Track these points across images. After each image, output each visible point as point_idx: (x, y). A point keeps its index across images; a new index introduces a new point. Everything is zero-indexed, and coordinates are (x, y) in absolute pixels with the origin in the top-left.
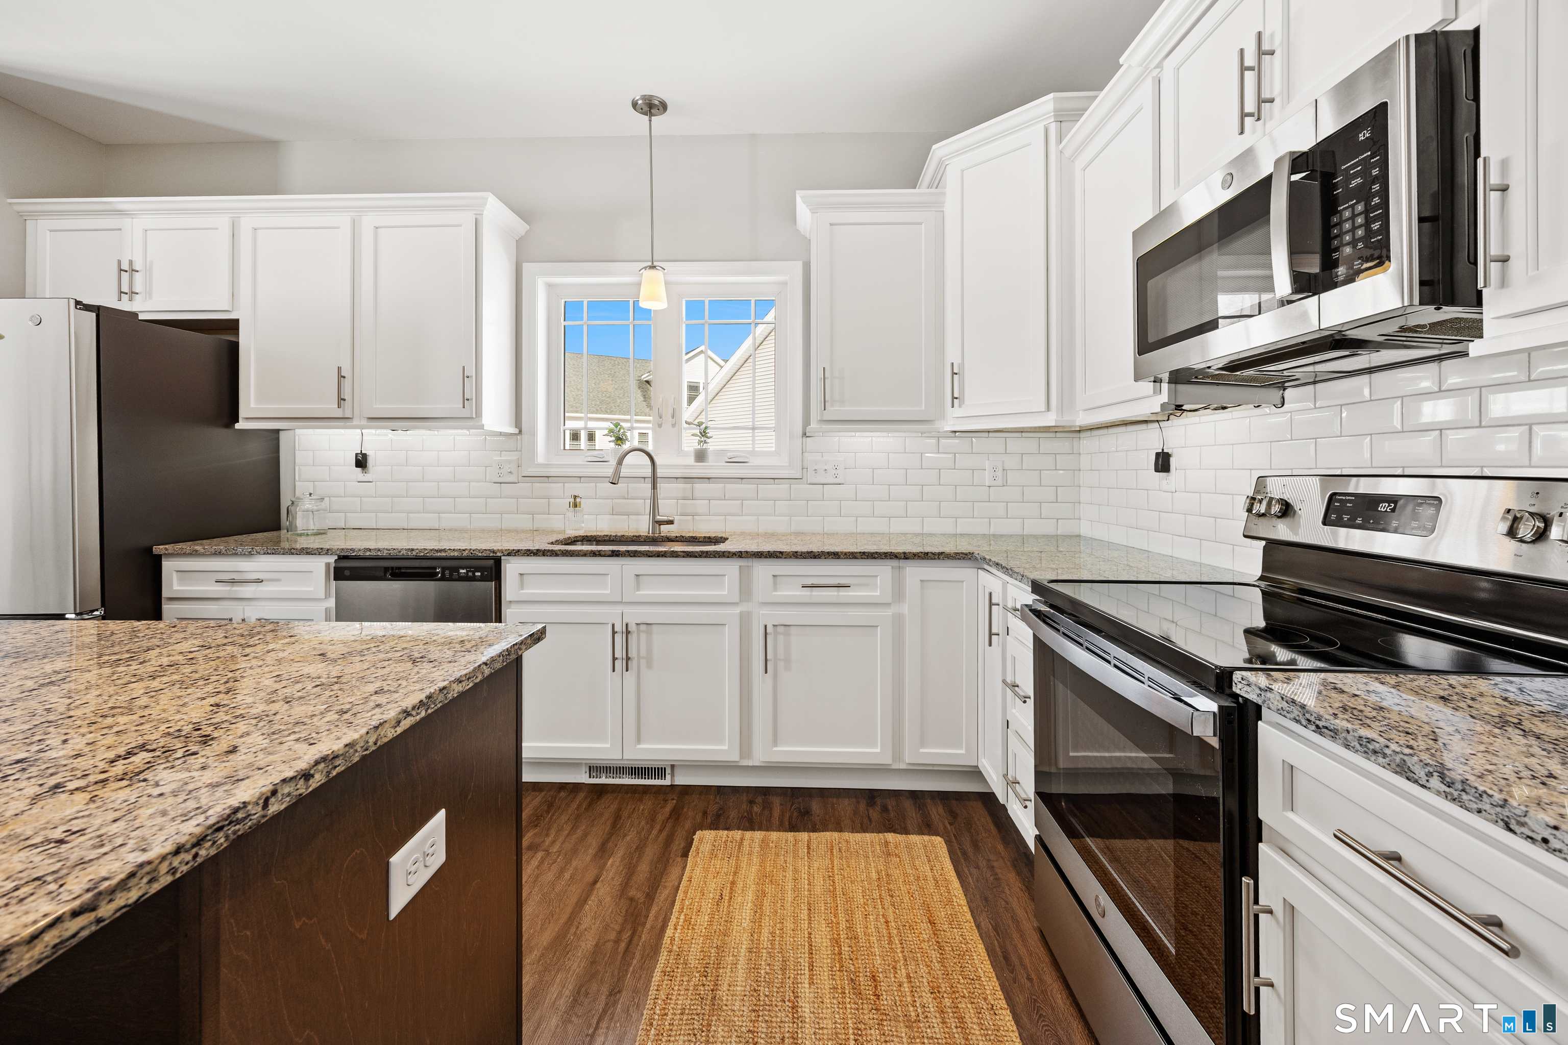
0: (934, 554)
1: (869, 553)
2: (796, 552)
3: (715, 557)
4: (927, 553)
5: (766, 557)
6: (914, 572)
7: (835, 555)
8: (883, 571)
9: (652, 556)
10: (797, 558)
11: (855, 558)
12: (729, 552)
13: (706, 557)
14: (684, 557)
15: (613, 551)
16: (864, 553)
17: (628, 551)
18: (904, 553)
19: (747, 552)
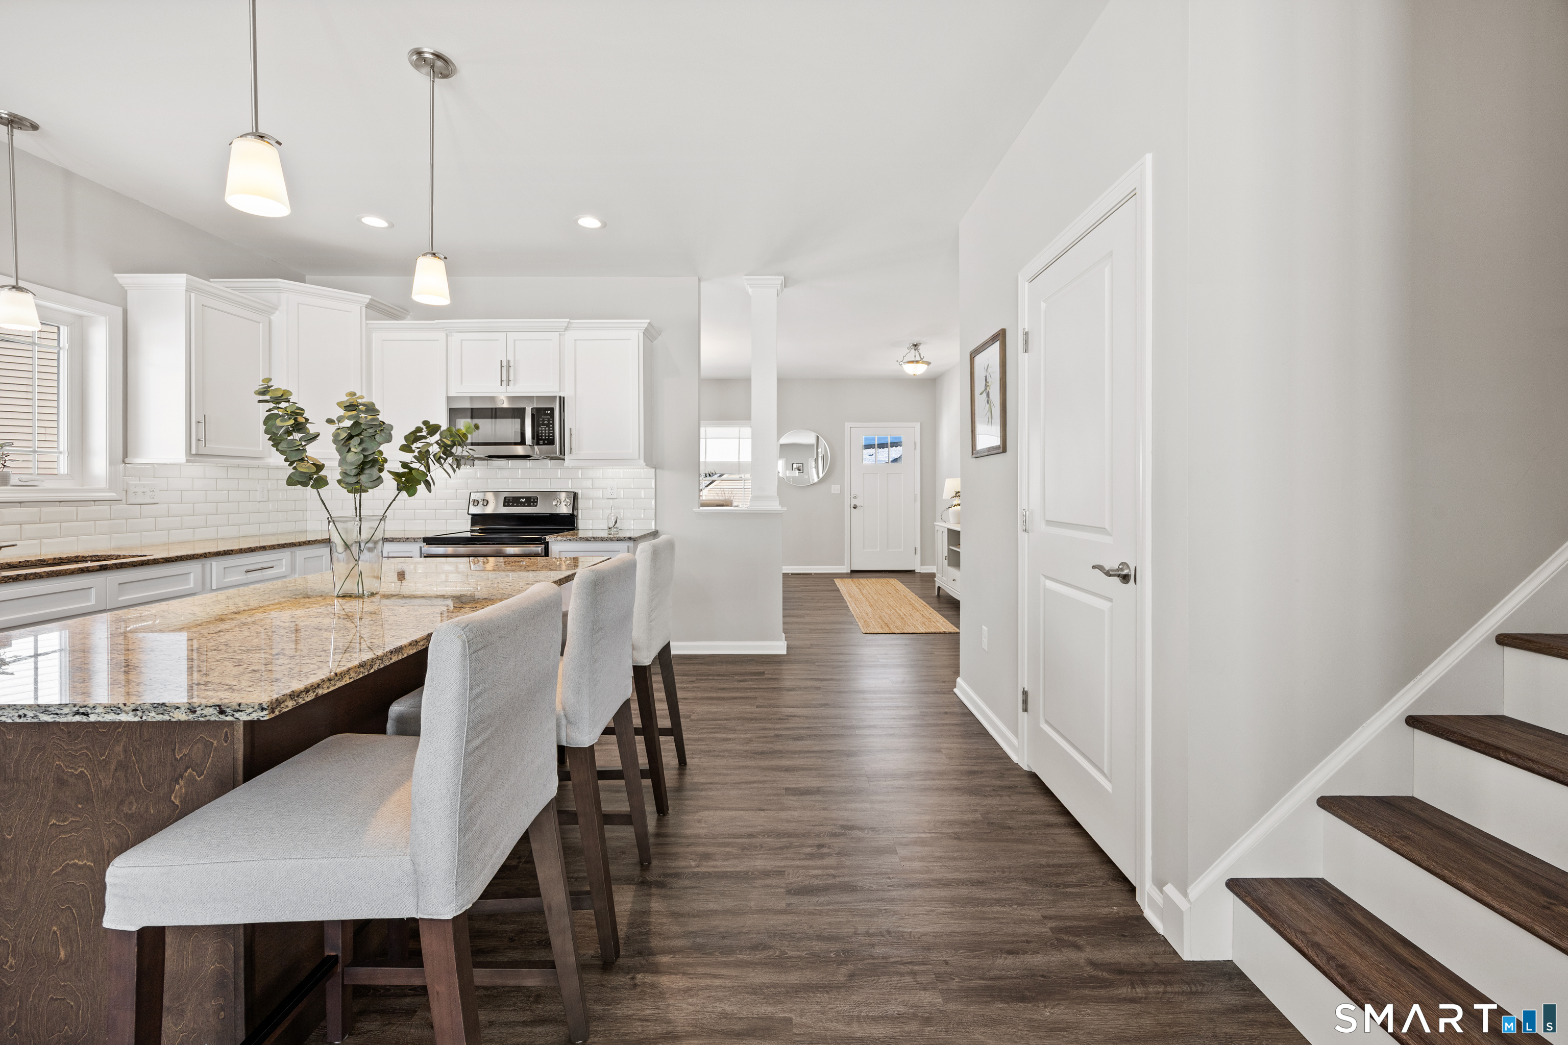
0: (312, 541)
1: (282, 544)
2: (241, 549)
3: (187, 559)
4: (310, 541)
5: (222, 555)
6: (301, 553)
7: (264, 548)
8: (286, 554)
9: (136, 566)
10: (242, 553)
11: (275, 549)
12: (198, 555)
13: (180, 560)
14: (163, 563)
15: (101, 566)
16: (279, 545)
17: (115, 564)
18: (299, 542)
19: (209, 553)
